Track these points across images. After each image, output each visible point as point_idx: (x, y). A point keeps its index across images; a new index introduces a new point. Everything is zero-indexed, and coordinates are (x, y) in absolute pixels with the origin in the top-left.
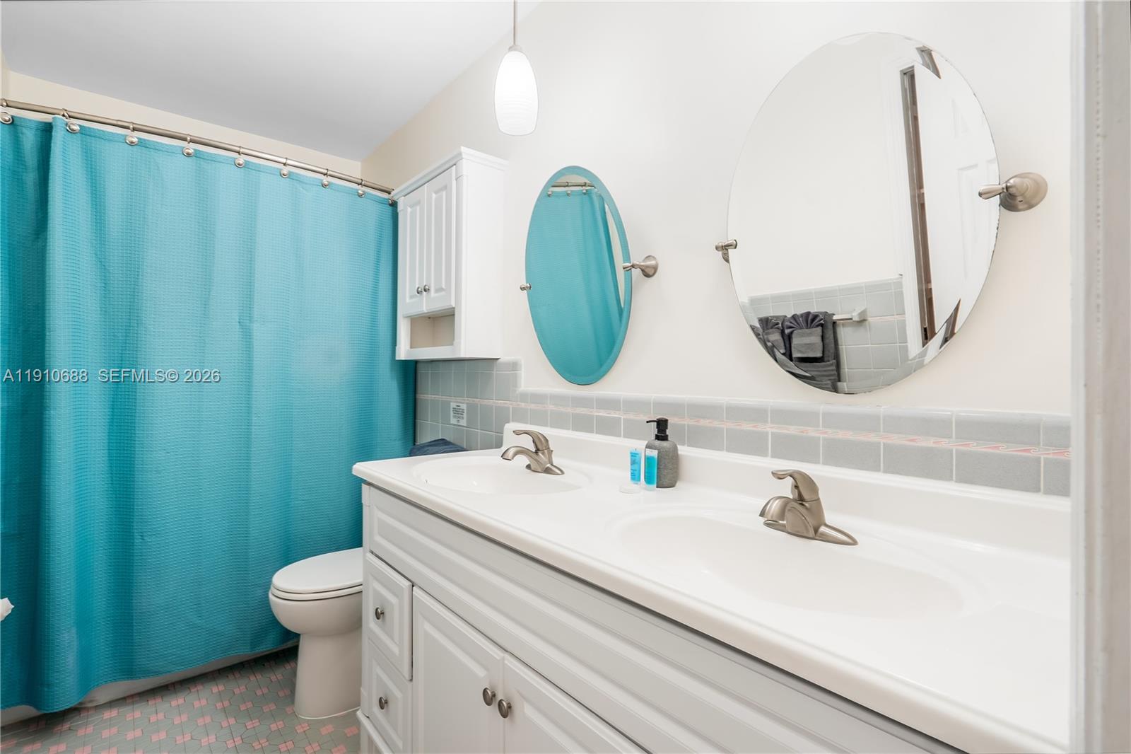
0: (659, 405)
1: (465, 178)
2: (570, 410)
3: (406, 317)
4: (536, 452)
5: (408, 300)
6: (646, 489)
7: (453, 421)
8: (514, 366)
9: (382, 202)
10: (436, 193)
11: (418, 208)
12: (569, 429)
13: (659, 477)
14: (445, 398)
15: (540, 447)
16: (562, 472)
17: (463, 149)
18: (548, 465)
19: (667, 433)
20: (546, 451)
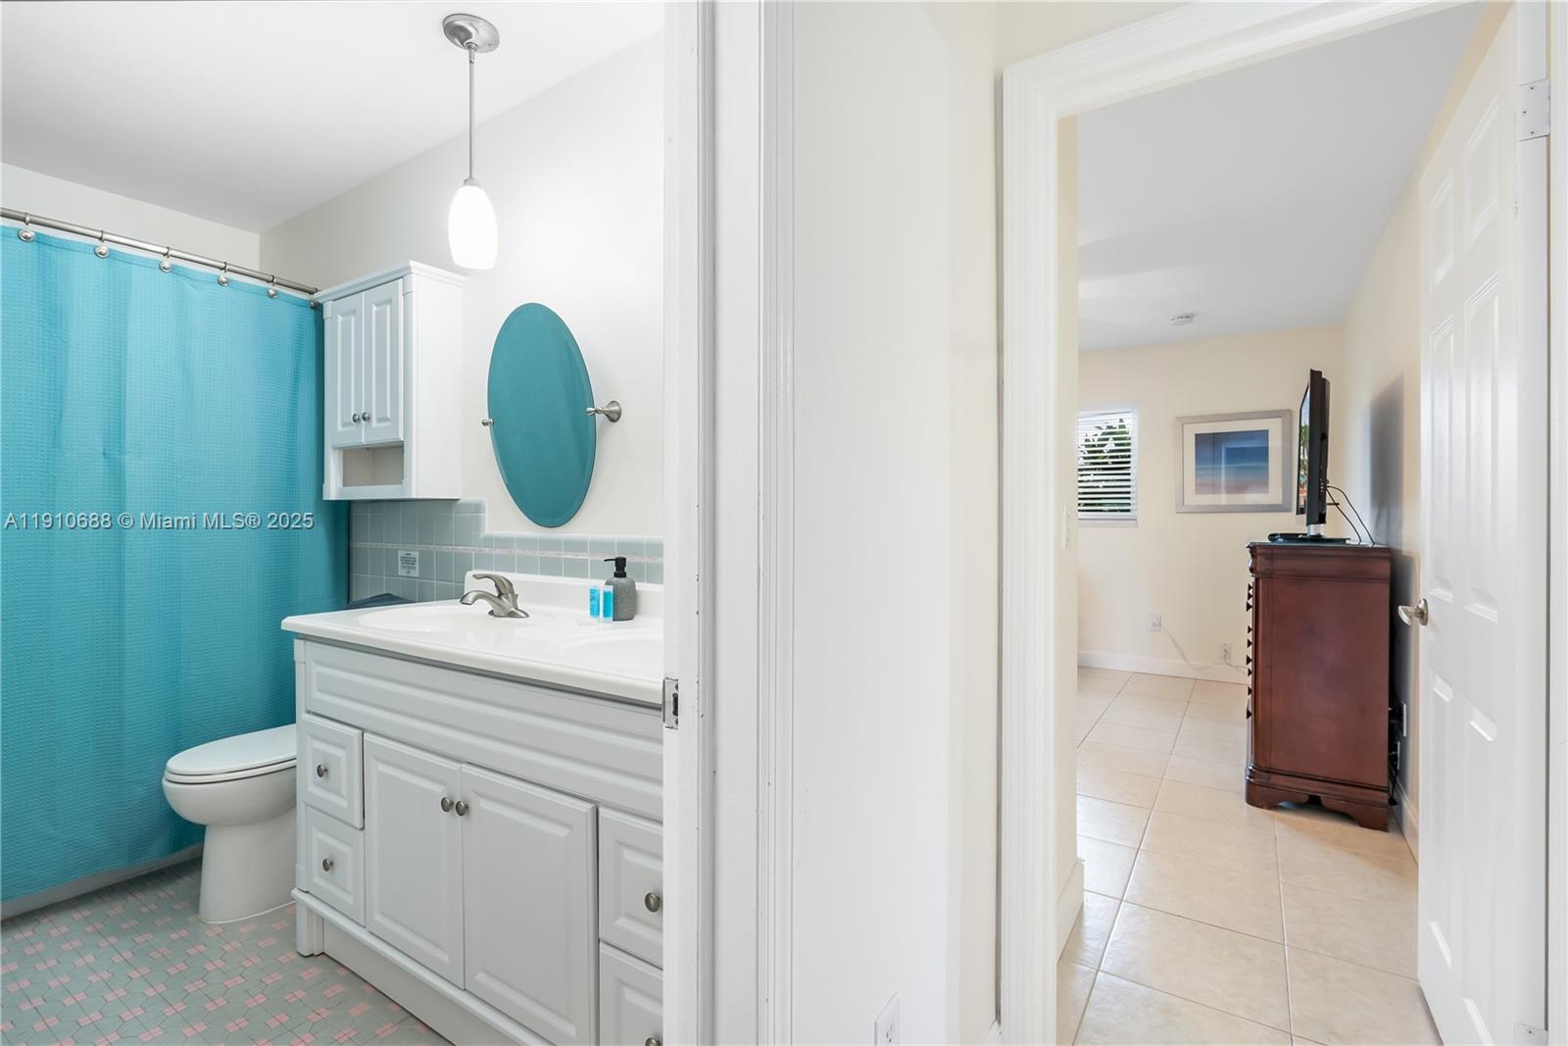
0: (622, 545)
1: (414, 295)
2: (538, 554)
3: (338, 448)
4: (499, 597)
5: (340, 428)
6: (605, 622)
7: (402, 572)
8: (477, 508)
9: (301, 304)
10: (377, 305)
11: (353, 319)
12: (536, 574)
13: (615, 611)
14: (390, 546)
15: (503, 591)
16: (527, 615)
17: (412, 263)
18: (513, 609)
19: (626, 570)
20: (510, 595)
